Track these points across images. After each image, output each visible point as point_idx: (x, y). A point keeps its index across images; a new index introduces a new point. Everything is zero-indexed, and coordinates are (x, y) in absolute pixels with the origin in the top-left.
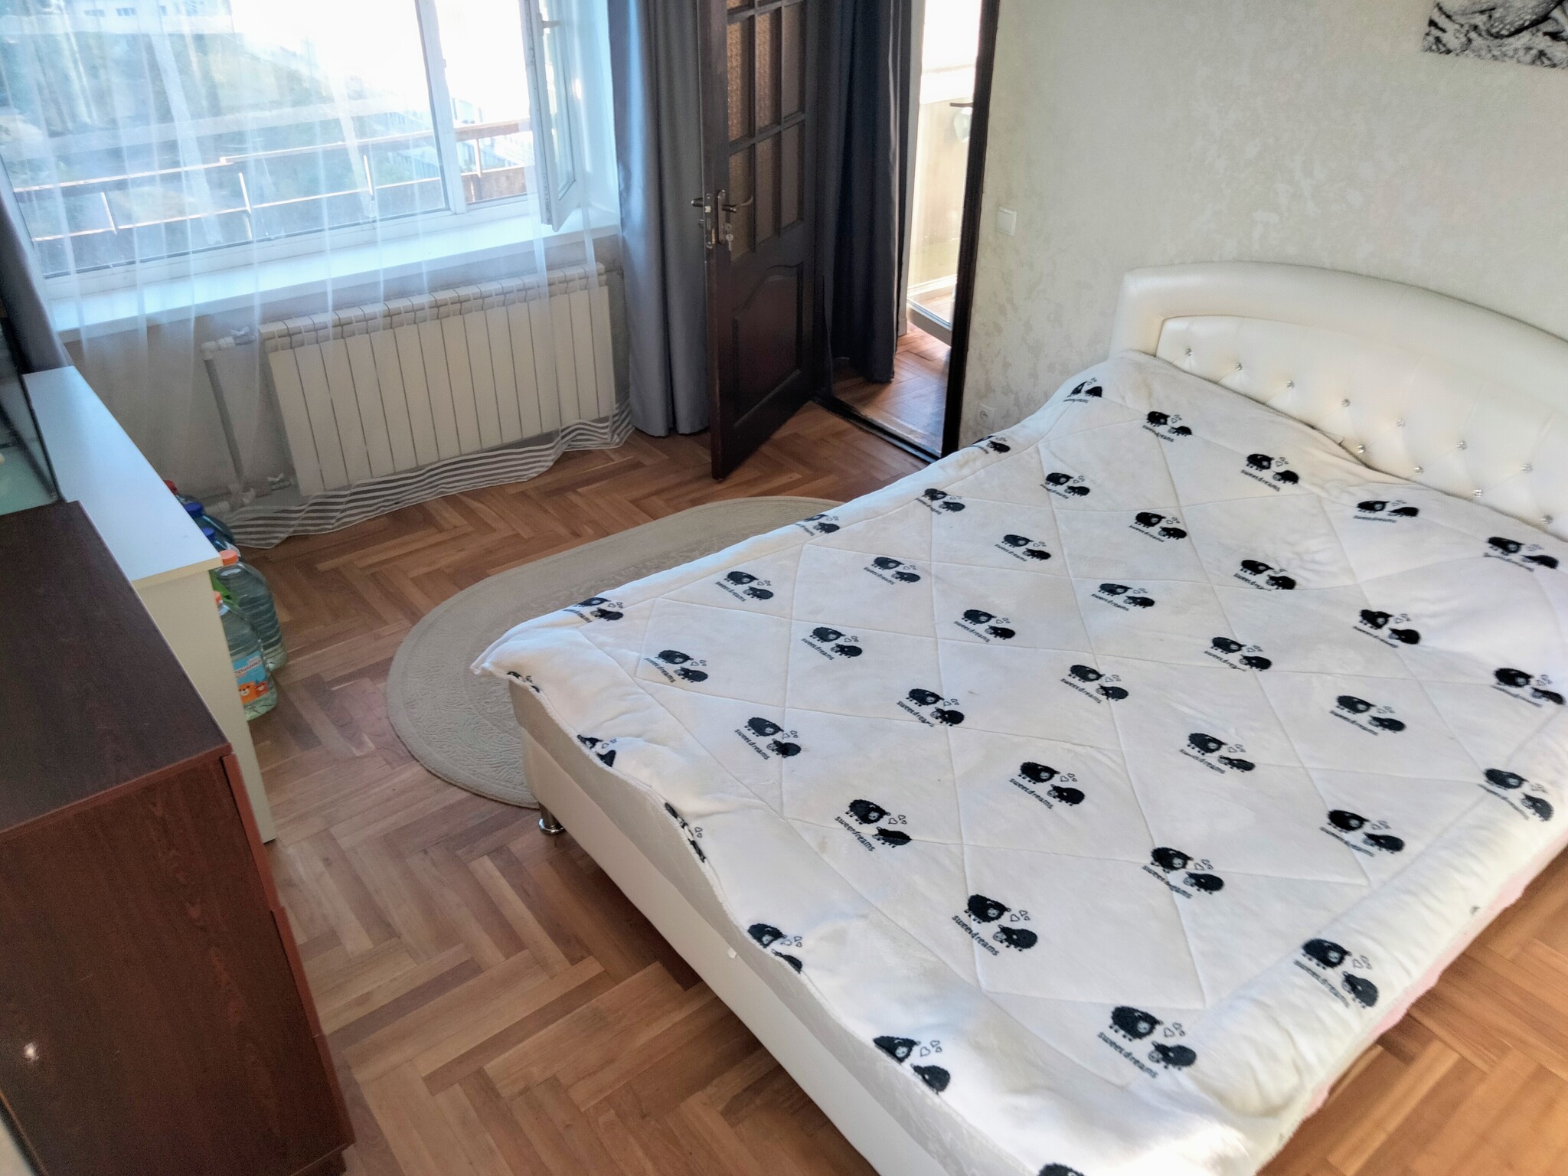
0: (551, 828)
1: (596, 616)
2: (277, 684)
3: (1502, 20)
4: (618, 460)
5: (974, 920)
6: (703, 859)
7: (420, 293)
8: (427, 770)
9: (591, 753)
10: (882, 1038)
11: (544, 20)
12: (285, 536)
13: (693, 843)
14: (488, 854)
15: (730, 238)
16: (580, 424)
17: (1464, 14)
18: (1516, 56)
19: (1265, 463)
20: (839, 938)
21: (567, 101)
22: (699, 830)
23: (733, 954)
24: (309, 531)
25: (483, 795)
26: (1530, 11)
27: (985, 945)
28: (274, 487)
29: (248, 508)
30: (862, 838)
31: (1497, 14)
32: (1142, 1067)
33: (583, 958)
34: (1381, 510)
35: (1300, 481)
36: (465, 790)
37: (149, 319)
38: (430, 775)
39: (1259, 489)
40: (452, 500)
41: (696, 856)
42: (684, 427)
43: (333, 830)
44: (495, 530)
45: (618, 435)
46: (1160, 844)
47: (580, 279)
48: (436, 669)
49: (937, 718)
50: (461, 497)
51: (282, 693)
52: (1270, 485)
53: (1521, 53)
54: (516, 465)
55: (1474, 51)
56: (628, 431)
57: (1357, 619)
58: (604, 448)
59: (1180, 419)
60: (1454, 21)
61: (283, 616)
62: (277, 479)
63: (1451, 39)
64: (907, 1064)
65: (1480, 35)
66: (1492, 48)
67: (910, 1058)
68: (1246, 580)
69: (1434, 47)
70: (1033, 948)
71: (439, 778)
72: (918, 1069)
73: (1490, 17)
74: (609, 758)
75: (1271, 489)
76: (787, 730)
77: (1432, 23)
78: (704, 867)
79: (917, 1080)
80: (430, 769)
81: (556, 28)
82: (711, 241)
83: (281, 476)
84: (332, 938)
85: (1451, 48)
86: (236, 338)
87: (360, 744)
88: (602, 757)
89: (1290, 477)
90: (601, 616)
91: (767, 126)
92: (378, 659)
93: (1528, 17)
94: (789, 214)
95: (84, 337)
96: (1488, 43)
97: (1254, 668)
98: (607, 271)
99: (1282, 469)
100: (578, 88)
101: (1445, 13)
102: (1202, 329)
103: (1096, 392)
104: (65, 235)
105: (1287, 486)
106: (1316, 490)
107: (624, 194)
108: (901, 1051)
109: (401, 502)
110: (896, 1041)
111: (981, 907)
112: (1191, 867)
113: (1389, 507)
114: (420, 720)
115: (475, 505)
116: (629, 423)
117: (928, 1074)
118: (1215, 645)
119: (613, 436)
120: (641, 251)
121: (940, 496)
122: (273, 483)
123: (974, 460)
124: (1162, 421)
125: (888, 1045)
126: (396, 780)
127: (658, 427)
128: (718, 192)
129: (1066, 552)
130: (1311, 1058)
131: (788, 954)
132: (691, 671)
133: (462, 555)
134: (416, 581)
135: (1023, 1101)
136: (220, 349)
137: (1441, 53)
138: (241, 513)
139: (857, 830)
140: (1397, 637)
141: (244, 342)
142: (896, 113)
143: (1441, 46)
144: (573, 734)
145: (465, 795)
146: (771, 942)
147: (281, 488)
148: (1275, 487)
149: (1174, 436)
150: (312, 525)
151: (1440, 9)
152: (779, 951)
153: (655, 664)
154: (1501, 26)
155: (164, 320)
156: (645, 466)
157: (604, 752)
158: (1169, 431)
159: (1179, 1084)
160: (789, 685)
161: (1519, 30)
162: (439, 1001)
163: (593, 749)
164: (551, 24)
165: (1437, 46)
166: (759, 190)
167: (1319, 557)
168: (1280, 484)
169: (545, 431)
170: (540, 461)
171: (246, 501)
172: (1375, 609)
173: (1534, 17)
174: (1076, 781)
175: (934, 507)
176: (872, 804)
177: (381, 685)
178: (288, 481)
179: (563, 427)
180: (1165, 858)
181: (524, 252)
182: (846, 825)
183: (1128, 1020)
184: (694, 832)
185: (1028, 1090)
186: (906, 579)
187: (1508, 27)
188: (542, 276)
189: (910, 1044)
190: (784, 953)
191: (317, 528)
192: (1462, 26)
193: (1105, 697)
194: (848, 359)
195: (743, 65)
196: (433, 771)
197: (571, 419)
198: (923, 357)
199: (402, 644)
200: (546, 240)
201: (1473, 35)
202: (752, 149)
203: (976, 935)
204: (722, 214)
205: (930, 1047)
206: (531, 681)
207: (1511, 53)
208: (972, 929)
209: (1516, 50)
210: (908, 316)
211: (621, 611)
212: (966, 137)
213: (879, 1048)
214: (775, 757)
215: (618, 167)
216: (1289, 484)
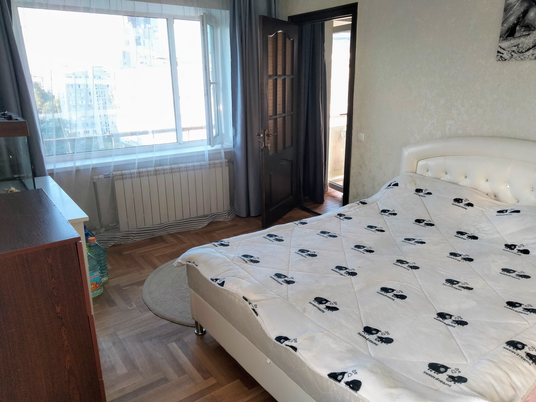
0: (199, 333)
1: (219, 245)
2: (104, 287)
3: (522, 47)
4: (229, 224)
5: (367, 334)
6: (257, 315)
7: (166, 165)
8: (154, 314)
9: (216, 284)
10: (331, 373)
11: (211, 82)
12: (113, 244)
13: (254, 310)
14: (174, 341)
15: (269, 145)
16: (217, 212)
17: (509, 47)
18: (529, 57)
19: (460, 201)
20: (312, 339)
21: (218, 112)
22: (256, 306)
23: (269, 361)
24: (122, 243)
25: (174, 322)
26: (531, 43)
27: (372, 342)
28: (111, 228)
29: (102, 234)
30: (320, 309)
31: (520, 46)
32: (444, 383)
33: (209, 378)
34: (506, 212)
35: (474, 206)
36: (168, 320)
37: (77, 167)
38: (155, 315)
39: (459, 210)
40: (172, 235)
41: (255, 314)
42: (252, 214)
43: (117, 333)
44: (186, 243)
45: (230, 217)
46: (439, 312)
47: (219, 163)
48: (162, 282)
49: (347, 274)
50: (175, 234)
51: (105, 289)
52: (463, 208)
53: (531, 56)
54: (194, 224)
55: (514, 58)
56: (234, 216)
57: (504, 247)
58: (226, 220)
59: (427, 190)
60: (506, 50)
61: (109, 267)
62: (112, 225)
63: (506, 55)
64: (343, 381)
65: (515, 53)
66: (520, 56)
67: (344, 379)
68: (459, 237)
69: (500, 59)
70: (392, 344)
71: (159, 316)
72: (348, 383)
73: (518, 47)
74: (222, 284)
75: (464, 209)
76: (289, 276)
77: (498, 52)
78: (258, 318)
79: (347, 388)
80: (156, 313)
81: (215, 84)
82: (263, 146)
83: (114, 224)
84: (113, 368)
85: (506, 59)
86: (104, 175)
87: (131, 306)
88: (219, 284)
89: (470, 205)
90: (221, 245)
91: (281, 114)
92: (141, 280)
93: (531, 45)
94: (288, 144)
95: (55, 172)
96: (519, 55)
97: (467, 261)
98: (228, 162)
99: (467, 202)
100: (221, 107)
101: (502, 49)
102: (431, 163)
103: (396, 185)
104: (54, 139)
105: (470, 208)
106: (481, 208)
107: (235, 137)
108: (340, 377)
109: (155, 235)
110: (337, 374)
111: (368, 330)
112: (453, 318)
113: (509, 211)
114: (154, 298)
115: (180, 236)
116: (234, 214)
117: (352, 384)
118: (451, 255)
119: (228, 217)
120: (239, 154)
121: (343, 215)
122: (112, 227)
123: (355, 207)
124: (421, 191)
125: (334, 376)
126: (143, 317)
127: (244, 214)
128: (265, 130)
129: (390, 230)
130: (519, 384)
131: (291, 345)
132: (254, 260)
133: (173, 250)
134: (156, 257)
135: (394, 391)
136: (99, 179)
137: (503, 61)
138: (100, 235)
139: (317, 306)
140: (520, 252)
141: (107, 177)
142: (322, 116)
143: (502, 59)
144: (209, 278)
145: (167, 322)
146: (284, 341)
147: (113, 229)
148: (465, 208)
149: (426, 195)
150: (122, 241)
151: (501, 47)
152: (288, 344)
153: (241, 258)
154: (522, 49)
155: (82, 168)
156: (239, 225)
157: (220, 283)
158: (424, 194)
159: (461, 389)
160: (290, 264)
161: (529, 49)
162: (151, 392)
163: (216, 282)
164: (213, 83)
165: (501, 58)
166: (279, 130)
167: (485, 229)
168: (467, 207)
169: (205, 214)
170: (203, 223)
171: (101, 232)
172: (510, 244)
173: (533, 45)
174: (403, 292)
175: (341, 218)
176: (323, 298)
177: (140, 288)
178: (117, 226)
179: (211, 213)
180: (442, 316)
181: (202, 154)
182: (313, 305)
183: (435, 367)
184: (254, 306)
185: (396, 387)
186: (332, 237)
187: (525, 49)
188: (207, 162)
189: (343, 374)
190: (290, 345)
191: (124, 242)
192: (509, 51)
193: (411, 269)
194: (308, 197)
195: (273, 92)
196: (157, 314)
197: (214, 211)
198: (334, 197)
199: (150, 275)
200: (209, 151)
201: (513, 53)
202: (276, 119)
203: (368, 339)
204: (266, 137)
205: (352, 373)
206: (195, 263)
207: (527, 57)
208: (366, 337)
209: (529, 56)
210: (328, 185)
211: (229, 244)
212: (345, 138)
213: (330, 378)
214: (285, 285)
215: (233, 128)
216: (470, 207)
